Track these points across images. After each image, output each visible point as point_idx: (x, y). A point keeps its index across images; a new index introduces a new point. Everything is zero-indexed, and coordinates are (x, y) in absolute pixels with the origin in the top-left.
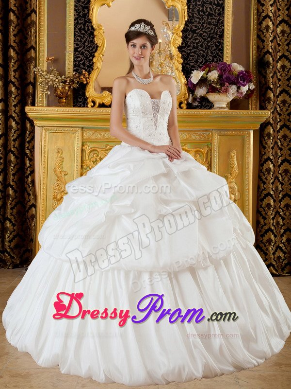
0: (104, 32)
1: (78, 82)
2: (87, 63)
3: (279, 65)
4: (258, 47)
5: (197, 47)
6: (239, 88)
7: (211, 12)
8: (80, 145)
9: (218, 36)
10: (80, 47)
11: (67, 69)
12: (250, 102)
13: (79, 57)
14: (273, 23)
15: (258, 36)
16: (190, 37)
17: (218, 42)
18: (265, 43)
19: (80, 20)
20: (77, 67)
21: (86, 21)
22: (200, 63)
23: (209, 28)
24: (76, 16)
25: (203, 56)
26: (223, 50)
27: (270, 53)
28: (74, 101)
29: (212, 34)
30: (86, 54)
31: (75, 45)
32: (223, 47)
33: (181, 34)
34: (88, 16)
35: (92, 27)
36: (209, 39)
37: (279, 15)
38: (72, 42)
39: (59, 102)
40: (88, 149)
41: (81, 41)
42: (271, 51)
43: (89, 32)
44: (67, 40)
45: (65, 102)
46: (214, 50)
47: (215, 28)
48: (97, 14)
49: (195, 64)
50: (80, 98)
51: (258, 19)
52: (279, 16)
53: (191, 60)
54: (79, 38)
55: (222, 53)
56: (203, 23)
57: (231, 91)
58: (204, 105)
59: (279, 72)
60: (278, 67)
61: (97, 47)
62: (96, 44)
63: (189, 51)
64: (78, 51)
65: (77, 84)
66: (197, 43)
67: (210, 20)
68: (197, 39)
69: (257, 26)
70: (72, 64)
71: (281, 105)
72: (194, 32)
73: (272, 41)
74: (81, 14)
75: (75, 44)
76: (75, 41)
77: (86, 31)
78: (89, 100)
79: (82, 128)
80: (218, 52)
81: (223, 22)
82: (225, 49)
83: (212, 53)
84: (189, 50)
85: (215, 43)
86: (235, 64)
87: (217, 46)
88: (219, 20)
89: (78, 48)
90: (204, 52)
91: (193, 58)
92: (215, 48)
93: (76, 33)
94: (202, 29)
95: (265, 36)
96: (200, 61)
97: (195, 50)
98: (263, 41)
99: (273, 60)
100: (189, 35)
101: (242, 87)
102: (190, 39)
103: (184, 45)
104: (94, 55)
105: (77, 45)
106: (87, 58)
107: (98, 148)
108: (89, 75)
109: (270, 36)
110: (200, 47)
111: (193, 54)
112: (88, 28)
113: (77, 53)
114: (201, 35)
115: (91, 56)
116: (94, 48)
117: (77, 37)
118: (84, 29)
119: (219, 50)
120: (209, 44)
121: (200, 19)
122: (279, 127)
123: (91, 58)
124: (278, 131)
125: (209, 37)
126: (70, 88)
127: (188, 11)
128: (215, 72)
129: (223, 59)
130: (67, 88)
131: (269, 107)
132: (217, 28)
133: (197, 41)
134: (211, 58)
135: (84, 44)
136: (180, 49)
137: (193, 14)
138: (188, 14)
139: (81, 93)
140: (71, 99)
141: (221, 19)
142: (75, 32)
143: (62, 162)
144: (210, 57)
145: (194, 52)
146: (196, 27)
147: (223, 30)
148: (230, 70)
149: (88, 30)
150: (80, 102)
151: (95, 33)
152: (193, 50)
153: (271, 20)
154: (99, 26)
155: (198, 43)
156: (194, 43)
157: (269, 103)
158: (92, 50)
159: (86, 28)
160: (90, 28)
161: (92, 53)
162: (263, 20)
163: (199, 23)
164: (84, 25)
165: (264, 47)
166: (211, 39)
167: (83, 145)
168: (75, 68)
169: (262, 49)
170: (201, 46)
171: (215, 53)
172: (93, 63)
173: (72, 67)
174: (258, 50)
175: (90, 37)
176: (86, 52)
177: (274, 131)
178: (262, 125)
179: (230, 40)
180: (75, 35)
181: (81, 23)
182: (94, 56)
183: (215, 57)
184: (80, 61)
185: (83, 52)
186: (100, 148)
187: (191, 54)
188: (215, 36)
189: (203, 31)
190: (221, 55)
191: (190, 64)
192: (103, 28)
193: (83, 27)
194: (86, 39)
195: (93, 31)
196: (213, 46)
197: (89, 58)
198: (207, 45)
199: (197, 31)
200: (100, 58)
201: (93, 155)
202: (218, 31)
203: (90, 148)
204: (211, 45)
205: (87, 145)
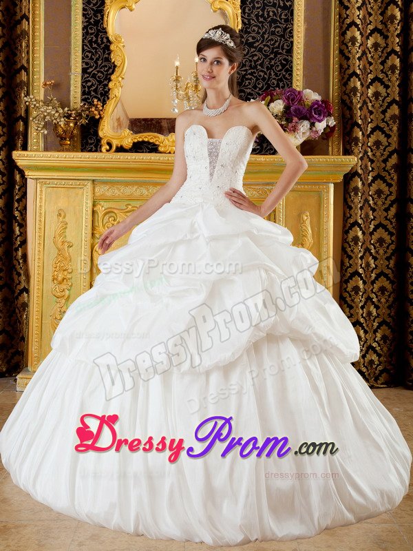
0: (124, 46)
1: (87, 116)
2: (101, 89)
3: (370, 92)
4: (341, 66)
5: (255, 67)
6: (312, 125)
7: (275, 18)
8: (90, 205)
9: (284, 51)
10: (91, 67)
11: (72, 98)
12: (330, 144)
13: (89, 81)
14: (361, 34)
15: (341, 52)
17: (285, 60)
18: (350, 61)
19: (91, 28)
20: (87, 95)
21: (99, 31)
22: (260, 89)
23: (272, 40)
24: (85, 24)
25: (264, 79)
26: (292, 71)
27: (357, 76)
28: (82, 143)
29: (276, 48)
30: (99, 77)
31: (84, 64)
32: (292, 67)
34: (102, 24)
35: (108, 38)
36: (272, 56)
37: (371, 22)
38: (80, 60)
39: (61, 145)
40: (101, 210)
41: (92, 59)
42: (358, 72)
43: (103, 46)
44: (73, 57)
45: (70, 145)
46: (278, 71)
47: (281, 40)
48: (114, 21)
49: (252, 90)
50: (90, 139)
51: (341, 28)
52: (370, 24)
53: (248, 85)
54: (90, 55)
55: (291, 75)
56: (264, 33)
57: (302, 129)
58: (266, 148)
59: (371, 102)
60: (369, 94)
61: (115, 66)
62: (114, 63)
63: (244, 73)
64: (87, 73)
65: (86, 119)
66: (255, 61)
67: (273, 29)
68: (256, 55)
69: (340, 38)
70: (79, 90)
71: (374, 148)
72: (251, 45)
73: (360, 59)
74: (92, 21)
75: (83, 62)
76: (83, 58)
77: (98, 45)
78: (104, 142)
79: (93, 181)
80: (284, 73)
81: (291, 32)
82: (294, 69)
83: (276, 75)
84: (244, 71)
85: (281, 60)
86: (308, 91)
87: (283, 66)
88: (286, 29)
89: (88, 68)
90: (265, 73)
91: (249, 83)
92: (280, 67)
93: (86, 48)
94: (262, 42)
95: (350, 52)
96: (260, 86)
97: (253, 71)
98: (348, 59)
99: (362, 85)
101: (317, 124)
104: (110, 78)
105: (87, 64)
106: (100, 82)
107: (116, 209)
108: (103, 106)
109: (358, 52)
111: (250, 77)
112: (102, 40)
113: (86, 75)
114: (260, 50)
115: (105, 79)
116: (110, 68)
117: (87, 53)
118: (96, 42)
119: (287, 71)
120: (273, 63)
121: (259, 28)
122: (370, 178)
123: (106, 82)
124: (370, 185)
125: (272, 53)
127: (242, 17)
128: (280, 102)
129: (291, 83)
130: (71, 125)
131: (356, 151)
132: (283, 40)
133: (255, 58)
134: (276, 83)
135: (97, 63)
137: (249, 20)
138: (242, 21)
139: (92, 131)
140: (78, 139)
141: (289, 28)
142: (83, 45)
143: (66, 228)
144: (273, 81)
145: (251, 74)
146: (253, 38)
147: (292, 43)
148: (301, 100)
149: (102, 43)
150: (91, 144)
151: (112, 47)
152: (250, 71)
153: (359, 30)
154: (117, 38)
155: (257, 60)
156: (251, 61)
157: (356, 144)
158: (107, 71)
159: (99, 40)
160: (105, 40)
161: (107, 75)
162: (347, 29)
163: (258, 33)
164: (97, 36)
165: (349, 66)
166: (275, 56)
167: (94, 205)
168: (84, 97)
169: (346, 69)
170: (261, 65)
172: (109, 90)
173: (79, 95)
174: (341, 71)
175: (104, 52)
176: (99, 74)
177: (363, 184)
178: (345, 176)
179: (301, 56)
180: (83, 50)
181: (92, 34)
182: (110, 80)
183: (281, 80)
184: (91, 86)
185: (94, 73)
186: (119, 210)
187: (247, 77)
188: (281, 51)
189: (264, 43)
190: (289, 78)
191: (246, 90)
192: (123, 40)
193: (94, 39)
194: (99, 56)
195: (108, 44)
196: (278, 66)
197: (104, 82)
198: (269, 64)
199: (255, 45)
200: (119, 82)
201: (109, 219)
202: (285, 45)
203: (105, 210)
204: (275, 63)
205: (100, 204)
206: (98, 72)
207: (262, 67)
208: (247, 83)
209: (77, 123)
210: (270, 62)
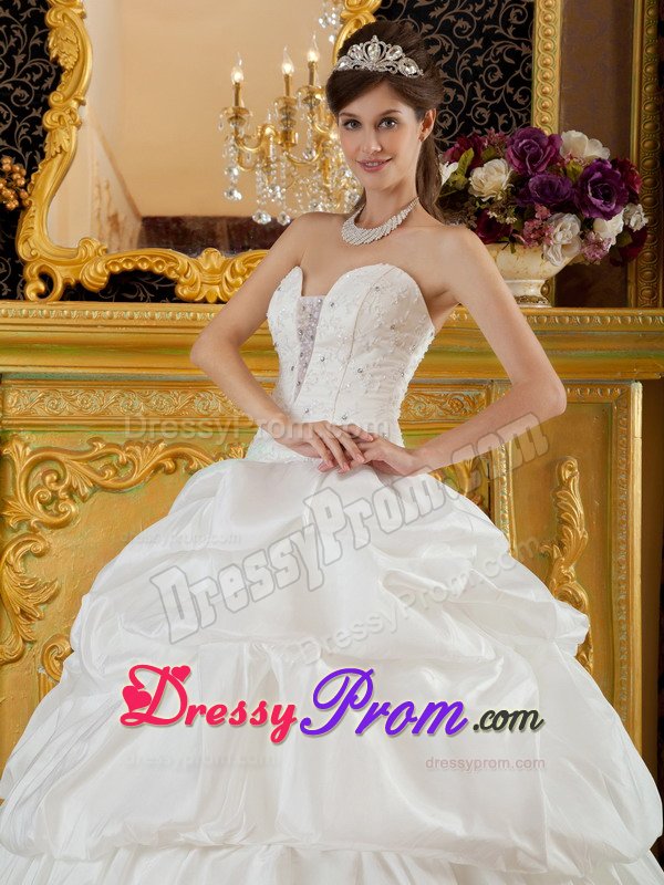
0: (82, 16)
2: (23, 131)
6: (587, 225)
9: (510, 30)
12: (631, 278)
17: (511, 53)
22: (446, 133)
25: (456, 106)
26: (530, 84)
29: (489, 21)
30: (17, 99)
32: (529, 74)
43: (27, 14)
46: (494, 85)
55: (528, 94)
57: (559, 237)
61: (60, 70)
62: (56, 61)
68: (435, 42)
72: (421, 15)
77: (14, 11)
78: (31, 271)
79: (1, 376)
80: (510, 90)
82: (537, 77)
83: (488, 94)
85: (501, 55)
86: (575, 135)
87: (505, 67)
90: (460, 91)
92: (499, 74)
94: (451, 8)
96: (445, 125)
101: (600, 223)
104: (47, 101)
106: (21, 113)
107: (63, 451)
108: (28, 177)
114: (447, 28)
115: (35, 105)
116: (47, 75)
119: (517, 83)
120: (479, 61)
123: (35, 113)
125: (477, 35)
128: (500, 164)
129: (529, 117)
133: (433, 50)
134: (486, 115)
135: (11, 62)
144: (481, 110)
147: (531, 7)
148: (556, 161)
149: (26, 5)
151: (51, 19)
158: (40, 82)
161: (40, 93)
166: (487, 44)
167: (4, 443)
170: (450, 68)
171: (498, 93)
172: (45, 133)
175: (30, 33)
176: (18, 92)
182: (46, 107)
183: (500, 108)
185: (5, 89)
186: (71, 453)
188: (500, 30)
189: (457, 10)
190: (522, 102)
194: (18, 43)
195: (42, 10)
196: (494, 70)
197: (30, 111)
198: (469, 64)
199: (432, 14)
200: (71, 113)
201: (43, 478)
202: (513, 13)
203: (32, 453)
204: (485, 64)
205: (20, 440)
207: (452, 74)
210: (474, 60)
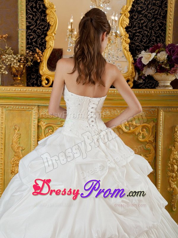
0: (55, 11)
1: (32, 60)
2: (39, 41)
5: (142, 28)
8: (36, 122)
9: (161, 17)
10: (32, 25)
11: (20, 47)
13: (32, 35)
16: (135, 17)
17: (161, 23)
20: (30, 45)
23: (153, 9)
25: (147, 36)
26: (165, 31)
28: (27, 78)
29: (156, 14)
30: (38, 32)
31: (28, 23)
32: (165, 28)
33: (129, 15)
35: (44, 5)
38: (25, 20)
39: (14, 80)
40: (43, 124)
41: (33, 19)
43: (40, 10)
44: (20, 17)
45: (20, 80)
46: (157, 31)
49: (140, 44)
50: (33, 75)
53: (137, 40)
54: (31, 16)
55: (165, 33)
56: (148, 4)
61: (50, 25)
62: (49, 23)
63: (134, 32)
64: (30, 29)
65: (31, 62)
66: (142, 24)
67: (154, 2)
68: (143, 19)
70: (24, 41)
72: (139, 12)
75: (27, 21)
76: (27, 19)
77: (37, 9)
78: (43, 78)
79: (38, 106)
80: (161, 32)
82: (167, 29)
83: (155, 33)
84: (135, 30)
85: (159, 23)
87: (160, 27)
89: (30, 26)
90: (148, 32)
91: (138, 38)
92: (158, 28)
93: (28, 11)
94: (147, 11)
96: (144, 41)
97: (140, 30)
100: (135, 16)
102: (136, 20)
103: (130, 26)
105: (30, 23)
106: (39, 36)
107: (53, 124)
108: (42, 53)
110: (144, 28)
111: (138, 34)
112: (40, 7)
113: (29, 31)
114: (146, 16)
115: (43, 34)
116: (45, 26)
117: (29, 15)
118: (36, 7)
119: (162, 30)
120: (153, 25)
123: (43, 36)
125: (153, 18)
126: (24, 66)
128: (164, 53)
129: (165, 39)
130: (22, 66)
132: (161, 9)
133: (142, 22)
134: (155, 39)
135: (36, 23)
136: (127, 29)
139: (34, 70)
140: (24, 76)
142: (27, 9)
143: (20, 138)
144: (153, 37)
145: (139, 32)
146: (141, 7)
147: (166, 11)
149: (40, 8)
150: (33, 79)
151: (48, 12)
152: (138, 31)
154: (51, 5)
156: (139, 24)
158: (44, 28)
159: (38, 6)
160: (42, 6)
161: (44, 31)
163: (144, 4)
164: (36, 3)
166: (155, 20)
167: (38, 122)
168: (28, 46)
170: (146, 26)
171: (158, 33)
172: (46, 42)
173: (24, 45)
175: (41, 15)
176: (38, 31)
180: (27, 13)
182: (46, 35)
183: (158, 37)
184: (33, 39)
185: (35, 30)
186: (55, 124)
187: (136, 34)
188: (159, 17)
189: (148, 11)
190: (163, 35)
191: (135, 43)
192: (55, 7)
193: (34, 5)
194: (38, 18)
195: (44, 9)
196: (157, 27)
197: (41, 36)
198: (151, 25)
199: (142, 12)
200: (53, 37)
201: (48, 131)
202: (162, 12)
203: (46, 125)
204: (155, 25)
205: (42, 121)
206: (38, 29)
207: (147, 28)
208: (136, 39)
209: (25, 65)
210: (152, 24)
